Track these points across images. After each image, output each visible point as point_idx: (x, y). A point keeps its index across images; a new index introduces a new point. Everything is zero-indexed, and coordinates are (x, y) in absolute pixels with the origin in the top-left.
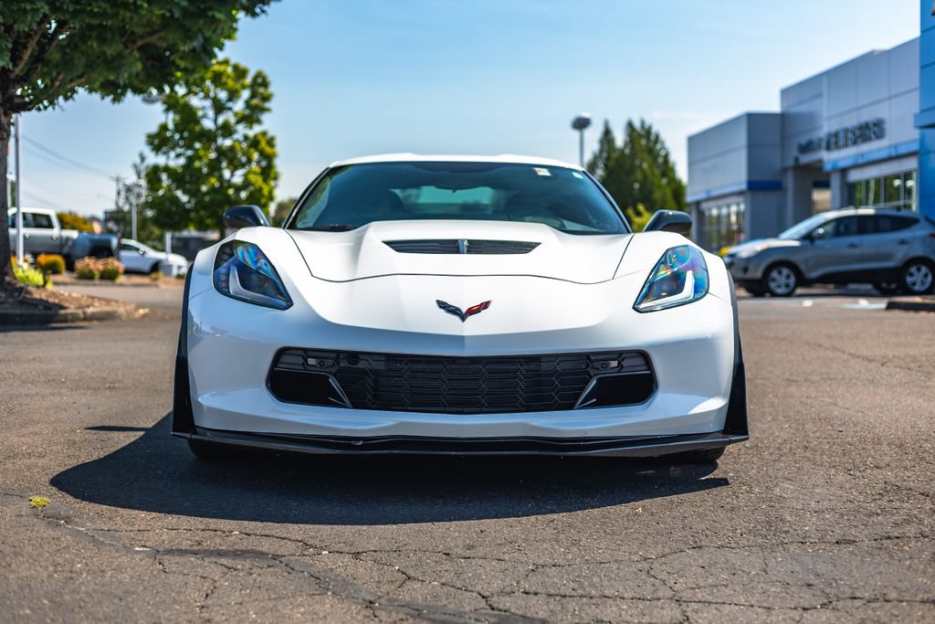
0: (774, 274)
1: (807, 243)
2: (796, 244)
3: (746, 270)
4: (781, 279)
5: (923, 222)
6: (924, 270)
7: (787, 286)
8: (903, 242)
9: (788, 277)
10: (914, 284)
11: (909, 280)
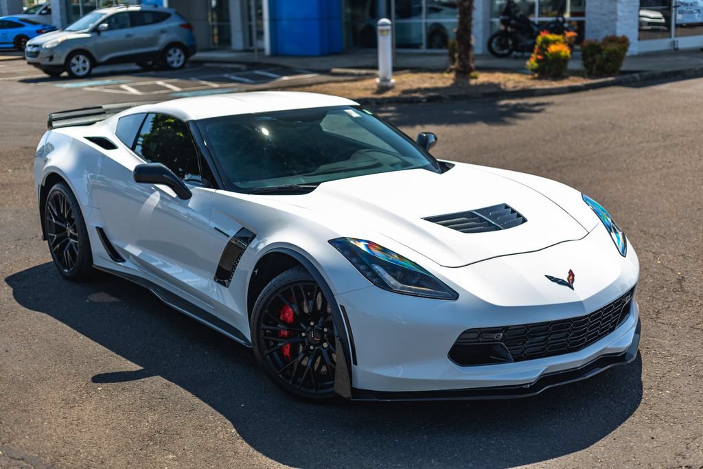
0: (74, 60)
1: (95, 34)
2: (88, 35)
3: (51, 58)
4: (80, 64)
5: (174, 16)
6: (178, 52)
7: (84, 69)
8: (163, 31)
9: (84, 62)
10: (172, 62)
11: (169, 59)
